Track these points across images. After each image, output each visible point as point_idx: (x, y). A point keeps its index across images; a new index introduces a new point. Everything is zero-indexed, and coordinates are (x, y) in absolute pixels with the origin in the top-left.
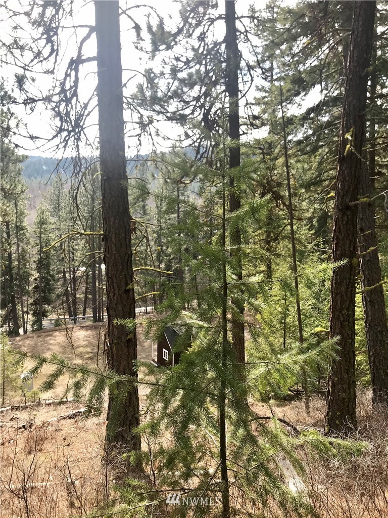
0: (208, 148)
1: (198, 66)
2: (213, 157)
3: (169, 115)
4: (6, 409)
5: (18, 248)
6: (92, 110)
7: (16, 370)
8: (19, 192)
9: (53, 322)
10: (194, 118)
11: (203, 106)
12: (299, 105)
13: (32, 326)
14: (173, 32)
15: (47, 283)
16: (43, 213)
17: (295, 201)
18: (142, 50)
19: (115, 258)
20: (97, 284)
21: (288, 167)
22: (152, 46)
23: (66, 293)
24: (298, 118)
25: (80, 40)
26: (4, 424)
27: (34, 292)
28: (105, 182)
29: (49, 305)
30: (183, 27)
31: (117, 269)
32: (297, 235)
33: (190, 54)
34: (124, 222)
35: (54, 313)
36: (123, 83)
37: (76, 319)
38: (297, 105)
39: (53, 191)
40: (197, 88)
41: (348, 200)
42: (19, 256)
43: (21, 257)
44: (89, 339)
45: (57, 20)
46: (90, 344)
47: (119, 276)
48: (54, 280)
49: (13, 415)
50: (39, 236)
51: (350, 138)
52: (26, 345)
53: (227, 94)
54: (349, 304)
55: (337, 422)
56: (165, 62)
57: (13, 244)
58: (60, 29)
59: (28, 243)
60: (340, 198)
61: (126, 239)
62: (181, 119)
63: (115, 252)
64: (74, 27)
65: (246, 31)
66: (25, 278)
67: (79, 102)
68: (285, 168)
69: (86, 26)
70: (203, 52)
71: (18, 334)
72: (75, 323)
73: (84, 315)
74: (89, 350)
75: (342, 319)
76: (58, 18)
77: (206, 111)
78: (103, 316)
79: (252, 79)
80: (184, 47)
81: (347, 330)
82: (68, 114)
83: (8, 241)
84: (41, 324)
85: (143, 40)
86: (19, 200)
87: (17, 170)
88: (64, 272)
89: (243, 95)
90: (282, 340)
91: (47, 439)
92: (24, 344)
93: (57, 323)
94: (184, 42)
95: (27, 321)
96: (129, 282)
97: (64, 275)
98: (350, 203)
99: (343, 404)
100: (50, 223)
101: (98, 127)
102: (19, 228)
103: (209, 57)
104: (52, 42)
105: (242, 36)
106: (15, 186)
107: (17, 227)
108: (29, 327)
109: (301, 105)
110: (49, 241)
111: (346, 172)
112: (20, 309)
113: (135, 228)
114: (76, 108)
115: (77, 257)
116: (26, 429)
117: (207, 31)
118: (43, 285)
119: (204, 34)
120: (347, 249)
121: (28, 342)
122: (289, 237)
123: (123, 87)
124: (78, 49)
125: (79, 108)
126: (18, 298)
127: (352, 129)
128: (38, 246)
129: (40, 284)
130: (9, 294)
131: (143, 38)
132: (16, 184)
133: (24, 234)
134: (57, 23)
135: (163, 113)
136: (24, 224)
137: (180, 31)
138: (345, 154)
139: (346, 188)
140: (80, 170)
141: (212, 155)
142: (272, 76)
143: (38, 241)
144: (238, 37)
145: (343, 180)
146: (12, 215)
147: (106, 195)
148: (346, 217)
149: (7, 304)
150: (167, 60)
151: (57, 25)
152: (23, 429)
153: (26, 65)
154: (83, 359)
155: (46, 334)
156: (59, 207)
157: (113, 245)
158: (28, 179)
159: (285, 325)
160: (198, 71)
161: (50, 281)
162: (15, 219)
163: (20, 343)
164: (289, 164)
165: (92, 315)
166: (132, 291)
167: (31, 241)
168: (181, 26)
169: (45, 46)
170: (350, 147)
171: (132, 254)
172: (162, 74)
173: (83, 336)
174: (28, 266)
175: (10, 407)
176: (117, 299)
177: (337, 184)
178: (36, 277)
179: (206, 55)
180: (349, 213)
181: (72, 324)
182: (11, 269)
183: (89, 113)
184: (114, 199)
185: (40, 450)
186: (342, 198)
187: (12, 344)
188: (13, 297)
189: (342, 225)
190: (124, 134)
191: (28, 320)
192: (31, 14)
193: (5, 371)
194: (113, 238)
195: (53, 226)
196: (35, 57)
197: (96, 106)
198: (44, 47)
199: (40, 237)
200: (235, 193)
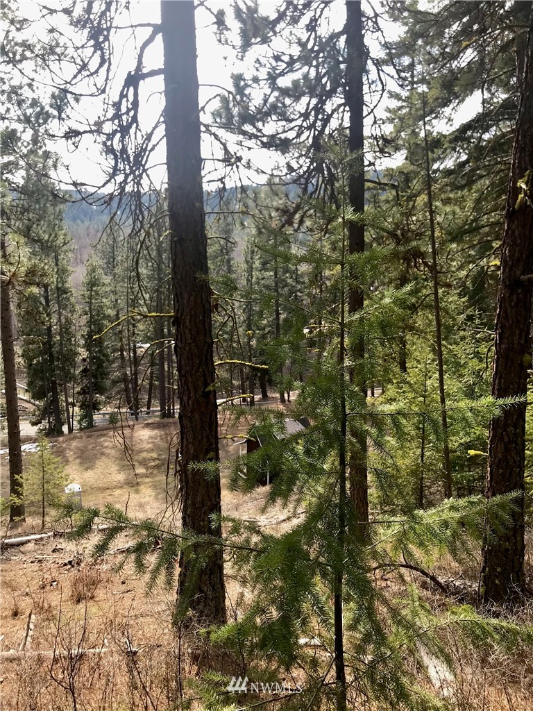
0: (320, 184)
1: (306, 69)
2: (326, 198)
3: (265, 140)
4: (46, 535)
5: (60, 318)
6: (158, 143)
7: (58, 484)
8: (61, 245)
9: (107, 417)
10: (300, 143)
11: (312, 127)
12: (449, 120)
13: (79, 422)
14: (272, 18)
15: (100, 366)
16: (94, 270)
17: (441, 260)
18: (228, 44)
19: (190, 349)
20: (166, 367)
21: (432, 212)
22: (241, 40)
23: (124, 379)
24: (448, 139)
25: (140, 45)
26: (45, 556)
27: (82, 377)
28: (176, 245)
29: (101, 394)
30: (285, 10)
31: (193, 363)
32: (443, 303)
33: (296, 51)
34: (202, 299)
35: (108, 405)
36: (200, 106)
37: (138, 414)
38: (447, 120)
39: (105, 240)
40: (305, 100)
41: (518, 273)
42: (61, 329)
43: (64, 330)
44: (156, 441)
45: (108, 19)
46: (156, 448)
47: (195, 374)
48: (108, 361)
49: (56, 543)
50: (88, 302)
51: (524, 186)
52: (72, 447)
53: (347, 108)
54: (517, 419)
55: (497, 582)
56: (260, 63)
57: (54, 312)
58: (113, 30)
59: (73, 311)
60: (507, 270)
61: (205, 322)
62: (283, 145)
63: (190, 341)
64: (132, 26)
65: (376, 15)
66: (69, 358)
67: (140, 130)
68: (428, 214)
69: (149, 25)
70: (313, 47)
71: (61, 433)
72: (137, 419)
73: (148, 408)
74: (155, 455)
75: (506, 439)
76: (110, 16)
77: (317, 133)
78: (174, 409)
79: (383, 88)
80: (287, 40)
81: (513, 455)
82: (124, 150)
83: (47, 310)
84: (91, 420)
85: (228, 29)
86: (60, 252)
87: (58, 211)
88: (122, 350)
89: (370, 111)
90: (419, 451)
91: (100, 581)
92: (68, 447)
93: (113, 419)
94: (286, 33)
95: (73, 415)
96: (209, 381)
97: (122, 354)
98: (522, 277)
99: (506, 557)
100: (104, 284)
101: (166, 166)
102: (62, 291)
103: (321, 55)
104: (102, 49)
105: (370, 23)
106: (55, 237)
107: (58, 288)
108: (75, 423)
109: (452, 120)
110: (102, 307)
111: (517, 232)
112: (64, 399)
113: (217, 304)
114: (136, 138)
115: (139, 330)
116: (73, 566)
117: (320, 17)
118: (93, 368)
119: (316, 20)
120: (516, 342)
121: (74, 444)
122: (431, 306)
123: (200, 111)
124: (137, 57)
125: (140, 141)
126: (61, 385)
127: (527, 172)
128: (87, 315)
129: (91, 367)
130: (48, 380)
131: (228, 27)
132: (56, 234)
133: (68, 299)
134: (109, 24)
135: (256, 137)
136: (67, 285)
137: (281, 16)
138: (516, 207)
139: (517, 255)
140: (142, 226)
141: (324, 196)
142: (412, 76)
143: (87, 309)
144: (365, 23)
145: (512, 243)
146: (52, 276)
147: (178, 262)
148: (515, 296)
149: (46, 392)
150: (263, 60)
151: (109, 25)
152: (69, 566)
153: (67, 83)
154: (147, 469)
155: (99, 433)
156: (113, 262)
157: (187, 332)
158: (72, 223)
159: (423, 432)
160: (306, 77)
161: (104, 362)
162: (55, 280)
163: (64, 445)
164: (434, 208)
165: (159, 408)
166: (213, 393)
167: (77, 308)
168: (282, 9)
169: (93, 55)
170: (524, 197)
171: (213, 343)
172: (256, 80)
173: (146, 437)
174: (73, 342)
175: (52, 533)
176: (193, 405)
177: (504, 249)
178: (85, 356)
179: (318, 52)
180: (520, 291)
181: (133, 420)
182: (51, 347)
183: (154, 146)
184: (189, 268)
185: (92, 598)
186: (511, 269)
187: (53, 446)
188: (54, 383)
189: (509, 308)
190: (202, 177)
191: (75, 414)
192: (72, 11)
193: (45, 485)
194: (187, 321)
195: (108, 289)
196: (80, 72)
197: (163, 137)
198: (91, 58)
199: (90, 303)
200: (359, 287)
